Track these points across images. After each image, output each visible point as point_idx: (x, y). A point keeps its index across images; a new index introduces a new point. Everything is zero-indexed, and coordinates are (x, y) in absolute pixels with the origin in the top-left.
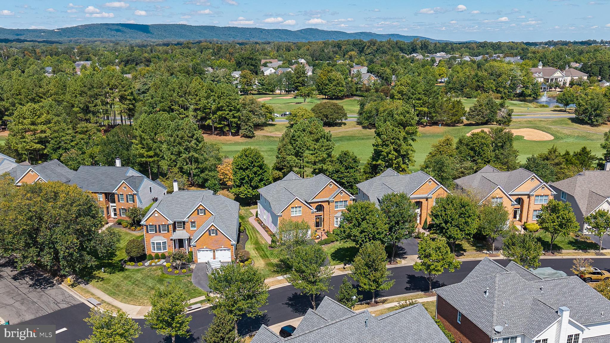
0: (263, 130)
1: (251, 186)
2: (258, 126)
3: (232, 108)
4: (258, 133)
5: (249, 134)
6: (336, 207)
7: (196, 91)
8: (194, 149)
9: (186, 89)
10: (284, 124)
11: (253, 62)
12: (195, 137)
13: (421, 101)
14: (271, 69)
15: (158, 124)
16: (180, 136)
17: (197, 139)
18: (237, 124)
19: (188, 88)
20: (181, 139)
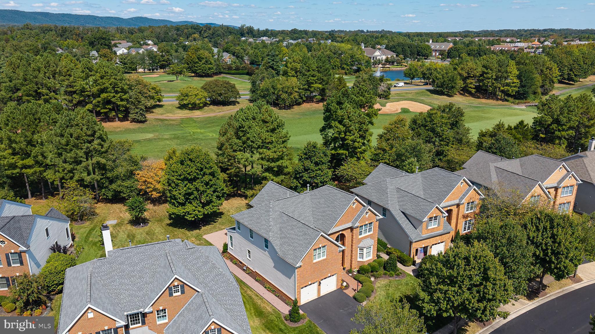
0: (153, 112)
1: (201, 202)
2: (149, 109)
3: (118, 89)
4: (149, 116)
5: (141, 118)
6: (361, 233)
7: (68, 71)
8: (98, 153)
9: (55, 68)
10: (172, 105)
11: (107, 42)
12: (97, 135)
13: (316, 78)
14: (123, 49)
15: (35, 119)
16: (75, 135)
17: (101, 138)
18: (125, 107)
19: (57, 67)
20: (77, 139)
